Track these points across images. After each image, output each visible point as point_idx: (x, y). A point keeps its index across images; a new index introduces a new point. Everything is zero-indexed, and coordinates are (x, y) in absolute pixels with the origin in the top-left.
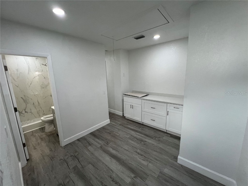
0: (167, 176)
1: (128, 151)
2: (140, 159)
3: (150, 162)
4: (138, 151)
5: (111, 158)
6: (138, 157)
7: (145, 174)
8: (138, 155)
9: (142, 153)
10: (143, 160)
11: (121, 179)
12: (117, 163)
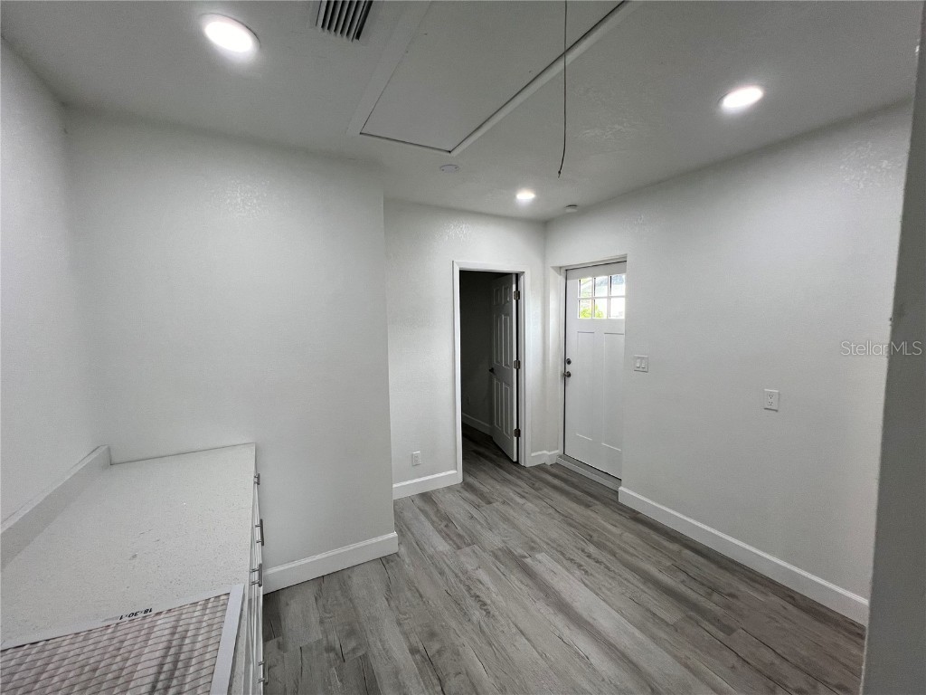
0: (453, 541)
1: (521, 631)
2: (488, 589)
3: (465, 572)
4: (477, 615)
5: (591, 621)
6: (494, 595)
7: (496, 557)
8: (489, 602)
9: (470, 601)
10: (481, 582)
11: (558, 562)
12: (568, 600)
